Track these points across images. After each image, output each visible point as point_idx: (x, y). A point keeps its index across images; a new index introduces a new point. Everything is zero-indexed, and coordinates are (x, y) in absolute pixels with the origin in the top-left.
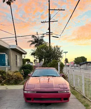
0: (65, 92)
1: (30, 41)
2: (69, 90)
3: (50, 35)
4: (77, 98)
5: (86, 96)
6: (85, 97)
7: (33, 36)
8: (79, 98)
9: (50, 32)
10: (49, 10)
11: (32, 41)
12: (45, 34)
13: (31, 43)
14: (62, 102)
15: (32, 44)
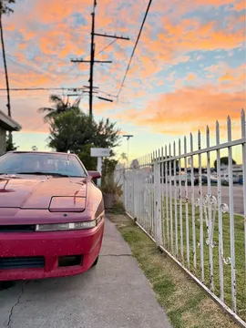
0: (72, 226)
1: (45, 109)
2: (88, 220)
3: (91, 92)
4: (136, 255)
5: (167, 246)
6: (162, 251)
7: (54, 98)
8: (143, 255)
9: (91, 87)
10: (93, 34)
11: (50, 109)
12: (79, 90)
13: (47, 112)
14: (51, 278)
15: (49, 115)
